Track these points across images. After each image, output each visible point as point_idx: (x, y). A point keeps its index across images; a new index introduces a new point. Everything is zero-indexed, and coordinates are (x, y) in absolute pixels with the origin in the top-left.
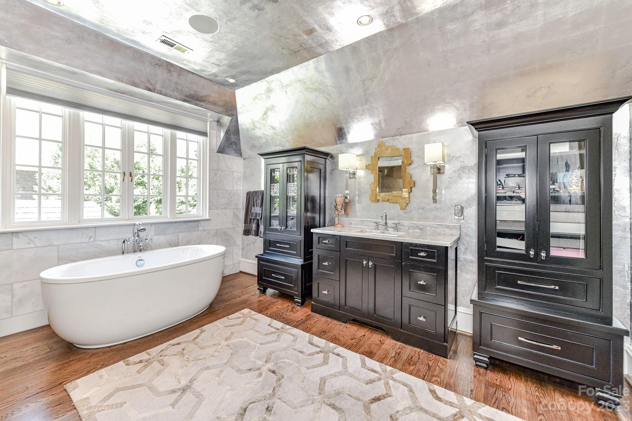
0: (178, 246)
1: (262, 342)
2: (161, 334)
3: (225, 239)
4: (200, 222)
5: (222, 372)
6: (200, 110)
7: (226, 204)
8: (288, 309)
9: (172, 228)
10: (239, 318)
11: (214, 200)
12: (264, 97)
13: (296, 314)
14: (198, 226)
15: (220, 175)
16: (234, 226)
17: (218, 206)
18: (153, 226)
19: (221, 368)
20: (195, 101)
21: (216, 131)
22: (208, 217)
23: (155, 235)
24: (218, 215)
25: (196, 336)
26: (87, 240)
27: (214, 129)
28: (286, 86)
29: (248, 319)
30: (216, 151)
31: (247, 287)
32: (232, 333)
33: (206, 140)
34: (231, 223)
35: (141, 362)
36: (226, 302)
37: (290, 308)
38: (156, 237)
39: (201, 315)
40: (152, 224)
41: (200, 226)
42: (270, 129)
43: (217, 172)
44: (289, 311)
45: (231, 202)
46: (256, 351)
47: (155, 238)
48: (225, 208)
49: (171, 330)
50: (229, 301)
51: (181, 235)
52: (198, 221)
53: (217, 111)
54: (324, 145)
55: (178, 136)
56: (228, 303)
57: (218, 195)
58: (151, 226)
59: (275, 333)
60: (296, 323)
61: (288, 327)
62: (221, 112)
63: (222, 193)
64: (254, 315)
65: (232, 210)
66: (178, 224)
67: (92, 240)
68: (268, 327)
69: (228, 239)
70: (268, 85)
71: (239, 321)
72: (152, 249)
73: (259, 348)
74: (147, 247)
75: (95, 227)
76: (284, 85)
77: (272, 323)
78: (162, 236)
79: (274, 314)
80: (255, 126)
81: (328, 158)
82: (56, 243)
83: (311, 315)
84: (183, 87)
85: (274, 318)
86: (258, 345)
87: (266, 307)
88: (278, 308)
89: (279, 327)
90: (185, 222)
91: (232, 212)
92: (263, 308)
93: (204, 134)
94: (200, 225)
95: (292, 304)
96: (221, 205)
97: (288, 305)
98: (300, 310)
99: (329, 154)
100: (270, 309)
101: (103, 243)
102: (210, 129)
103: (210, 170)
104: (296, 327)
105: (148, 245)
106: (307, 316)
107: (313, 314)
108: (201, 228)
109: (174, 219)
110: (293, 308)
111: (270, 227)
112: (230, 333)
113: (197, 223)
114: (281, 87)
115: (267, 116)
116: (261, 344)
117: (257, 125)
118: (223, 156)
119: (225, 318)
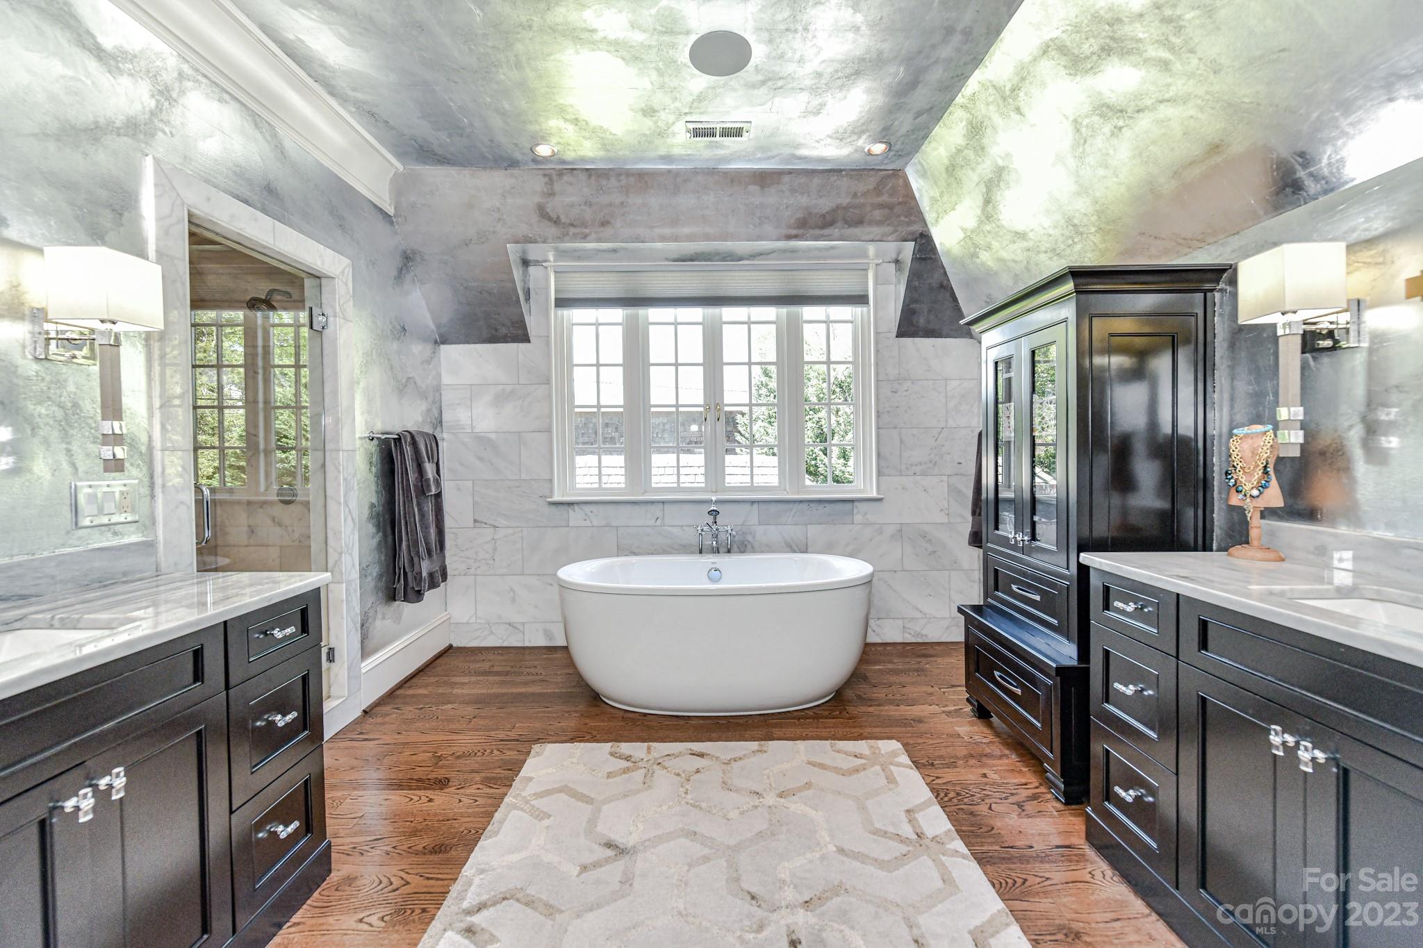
0: (806, 552)
1: (846, 847)
2: (702, 722)
3: (926, 549)
4: (856, 504)
5: (706, 859)
6: (833, 248)
7: (925, 463)
8: (1012, 794)
9: (793, 513)
10: (856, 756)
11: (891, 454)
12: (970, 154)
13: (1025, 820)
14: (851, 513)
15: (907, 391)
16: (951, 520)
17: (903, 467)
18: (756, 506)
19: (713, 851)
20: (811, 232)
21: (892, 287)
22: (874, 494)
23: (760, 524)
24: (903, 489)
25: (741, 754)
26: (652, 522)
27: (887, 283)
28: (1013, 90)
29: (878, 768)
30: (895, 334)
31: (953, 686)
32: (808, 785)
33: (869, 312)
34: (942, 510)
35: (628, 758)
36: (870, 706)
37: (1024, 793)
38: (762, 528)
39: (795, 714)
40: (753, 502)
41: (858, 513)
42: (1014, 242)
43: (899, 384)
44: (1011, 799)
45: (941, 457)
46: (811, 862)
47: (760, 530)
48: (924, 474)
49: (721, 722)
50: (879, 705)
51: (813, 530)
52: (852, 501)
53: (871, 237)
54: (1200, 241)
55: (806, 317)
56: (871, 709)
57: (901, 441)
58: (752, 505)
59: (903, 840)
60: (997, 848)
61: (959, 845)
62: (882, 236)
63: (914, 435)
64: (899, 765)
65: (945, 478)
66: (805, 506)
67: (659, 522)
68: (903, 815)
69: (935, 552)
70: (969, 116)
71: (849, 763)
72: (754, 551)
73: (823, 858)
74: (746, 546)
75: (663, 502)
76: (1008, 93)
77: (920, 810)
78: (773, 528)
79: (958, 788)
80: (976, 246)
81: (1221, 285)
82: (614, 524)
83: (1080, 852)
84: (777, 209)
85: (939, 799)
86: (832, 848)
87: (952, 760)
88: (985, 775)
89: (929, 832)
90: (820, 501)
91: (945, 484)
92: (941, 757)
93: (861, 299)
94: (855, 511)
95: (1041, 785)
96: (911, 465)
97: (1024, 781)
98: (1052, 816)
99: (1224, 270)
100: (958, 770)
101: (675, 531)
102: (876, 283)
103: (877, 381)
104: (983, 860)
105: (746, 543)
106: (1057, 847)
107: (1090, 852)
108: (858, 518)
109: (798, 493)
110: (1034, 797)
111: (997, 532)
112: (803, 783)
113: (848, 506)
114: (1000, 101)
115: (994, 207)
116: (841, 851)
117: (980, 240)
118: (914, 343)
119: (828, 742)
